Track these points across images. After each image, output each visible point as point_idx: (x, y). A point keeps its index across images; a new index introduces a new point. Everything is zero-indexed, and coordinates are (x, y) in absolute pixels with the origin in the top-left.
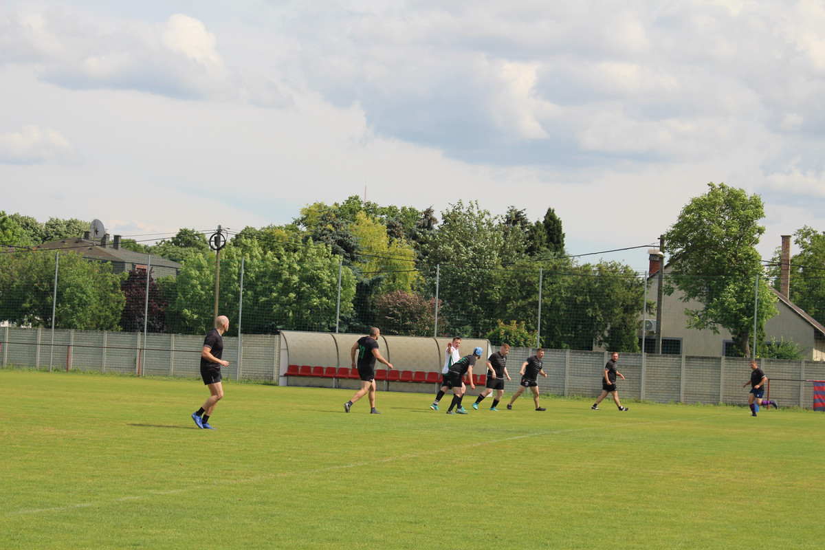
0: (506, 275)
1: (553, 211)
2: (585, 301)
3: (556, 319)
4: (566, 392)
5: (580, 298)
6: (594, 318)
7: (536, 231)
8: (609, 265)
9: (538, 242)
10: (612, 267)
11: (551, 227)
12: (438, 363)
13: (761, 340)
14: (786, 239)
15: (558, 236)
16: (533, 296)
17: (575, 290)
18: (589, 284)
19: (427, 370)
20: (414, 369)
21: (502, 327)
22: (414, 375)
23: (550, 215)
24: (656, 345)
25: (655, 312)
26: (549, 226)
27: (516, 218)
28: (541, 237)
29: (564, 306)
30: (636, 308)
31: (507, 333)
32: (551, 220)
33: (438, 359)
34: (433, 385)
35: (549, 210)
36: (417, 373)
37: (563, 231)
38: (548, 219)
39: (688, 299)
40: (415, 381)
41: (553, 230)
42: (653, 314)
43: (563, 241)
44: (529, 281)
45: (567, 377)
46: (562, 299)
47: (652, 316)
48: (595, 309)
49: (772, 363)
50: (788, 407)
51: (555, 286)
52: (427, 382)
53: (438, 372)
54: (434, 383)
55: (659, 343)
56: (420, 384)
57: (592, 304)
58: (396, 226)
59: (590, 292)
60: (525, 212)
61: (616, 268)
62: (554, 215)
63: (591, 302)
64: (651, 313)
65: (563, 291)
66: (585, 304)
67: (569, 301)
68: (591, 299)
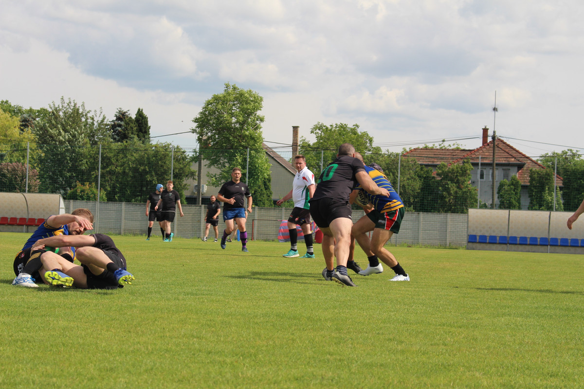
0: (91, 152)
1: (142, 110)
2: (144, 170)
3: (126, 183)
4: (122, 232)
5: (142, 168)
6: (151, 181)
7: (129, 124)
8: (164, 145)
9: (130, 132)
10: (165, 146)
11: (140, 122)
12: (26, 211)
13: (269, 196)
14: (295, 129)
15: (145, 128)
16: (110, 167)
17: (140, 162)
18: (148, 159)
19: (19, 217)
20: (9, 215)
21: (79, 187)
22: (9, 220)
23: (140, 113)
24: (197, 200)
25: (197, 178)
26: (139, 121)
27: (122, 116)
28: (132, 128)
29: (131, 174)
30: (183, 175)
31: (82, 191)
32: (140, 116)
33: (26, 209)
34: (22, 227)
35: (139, 110)
36: (12, 219)
37: (149, 125)
38: (138, 115)
39: (209, 166)
40: (9, 224)
41: (142, 123)
42: (196, 179)
43: (149, 132)
44: (107, 156)
45: (123, 221)
46: (130, 169)
47: (194, 180)
48: (152, 176)
49: (262, 210)
50: (273, 240)
51: (125, 160)
52: (19, 225)
53: (26, 217)
54: (23, 225)
55: (199, 199)
56: (14, 227)
57: (150, 172)
58: (29, 121)
59: (149, 163)
60: (129, 112)
61: (168, 147)
62: (143, 113)
63: (149, 170)
64: (194, 179)
65: (130, 163)
66: (145, 172)
67: (135, 170)
68: (149, 168)
